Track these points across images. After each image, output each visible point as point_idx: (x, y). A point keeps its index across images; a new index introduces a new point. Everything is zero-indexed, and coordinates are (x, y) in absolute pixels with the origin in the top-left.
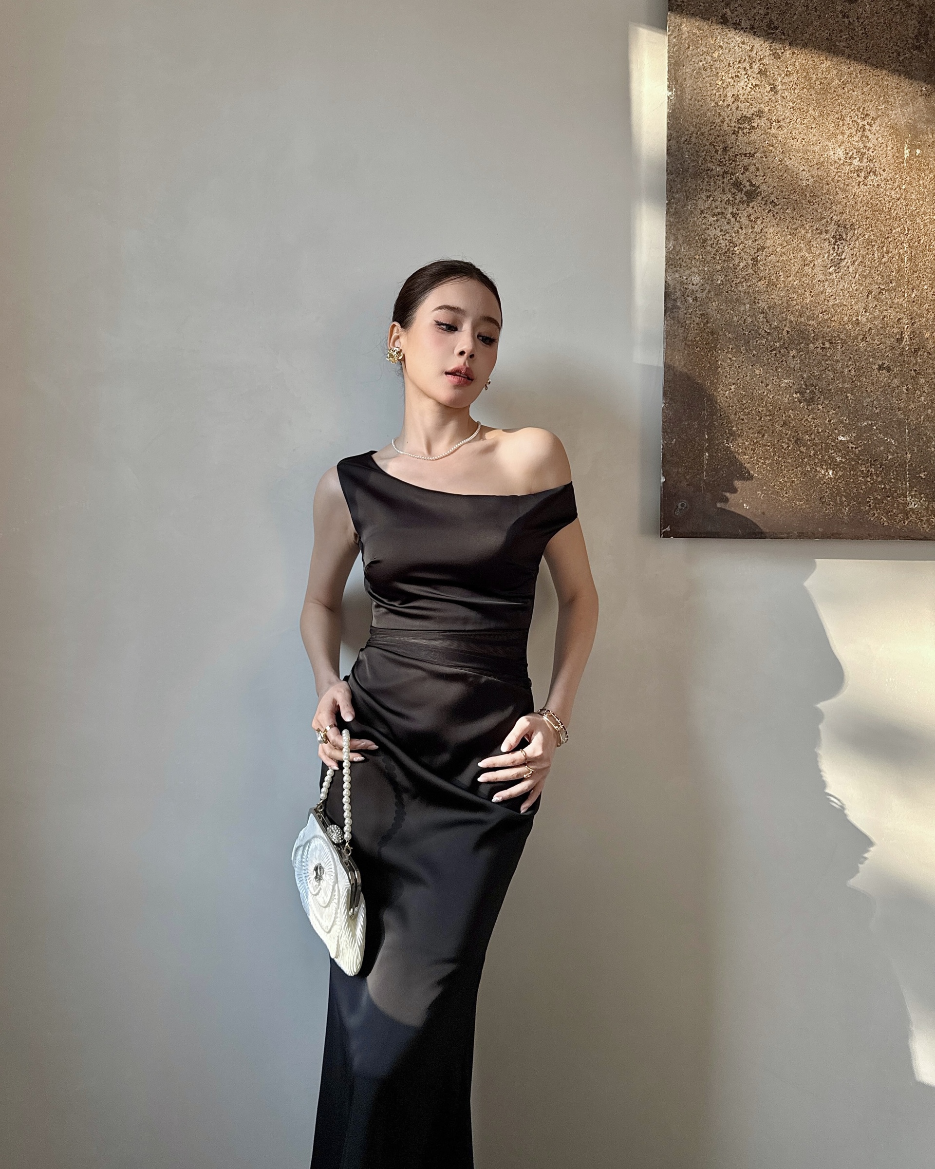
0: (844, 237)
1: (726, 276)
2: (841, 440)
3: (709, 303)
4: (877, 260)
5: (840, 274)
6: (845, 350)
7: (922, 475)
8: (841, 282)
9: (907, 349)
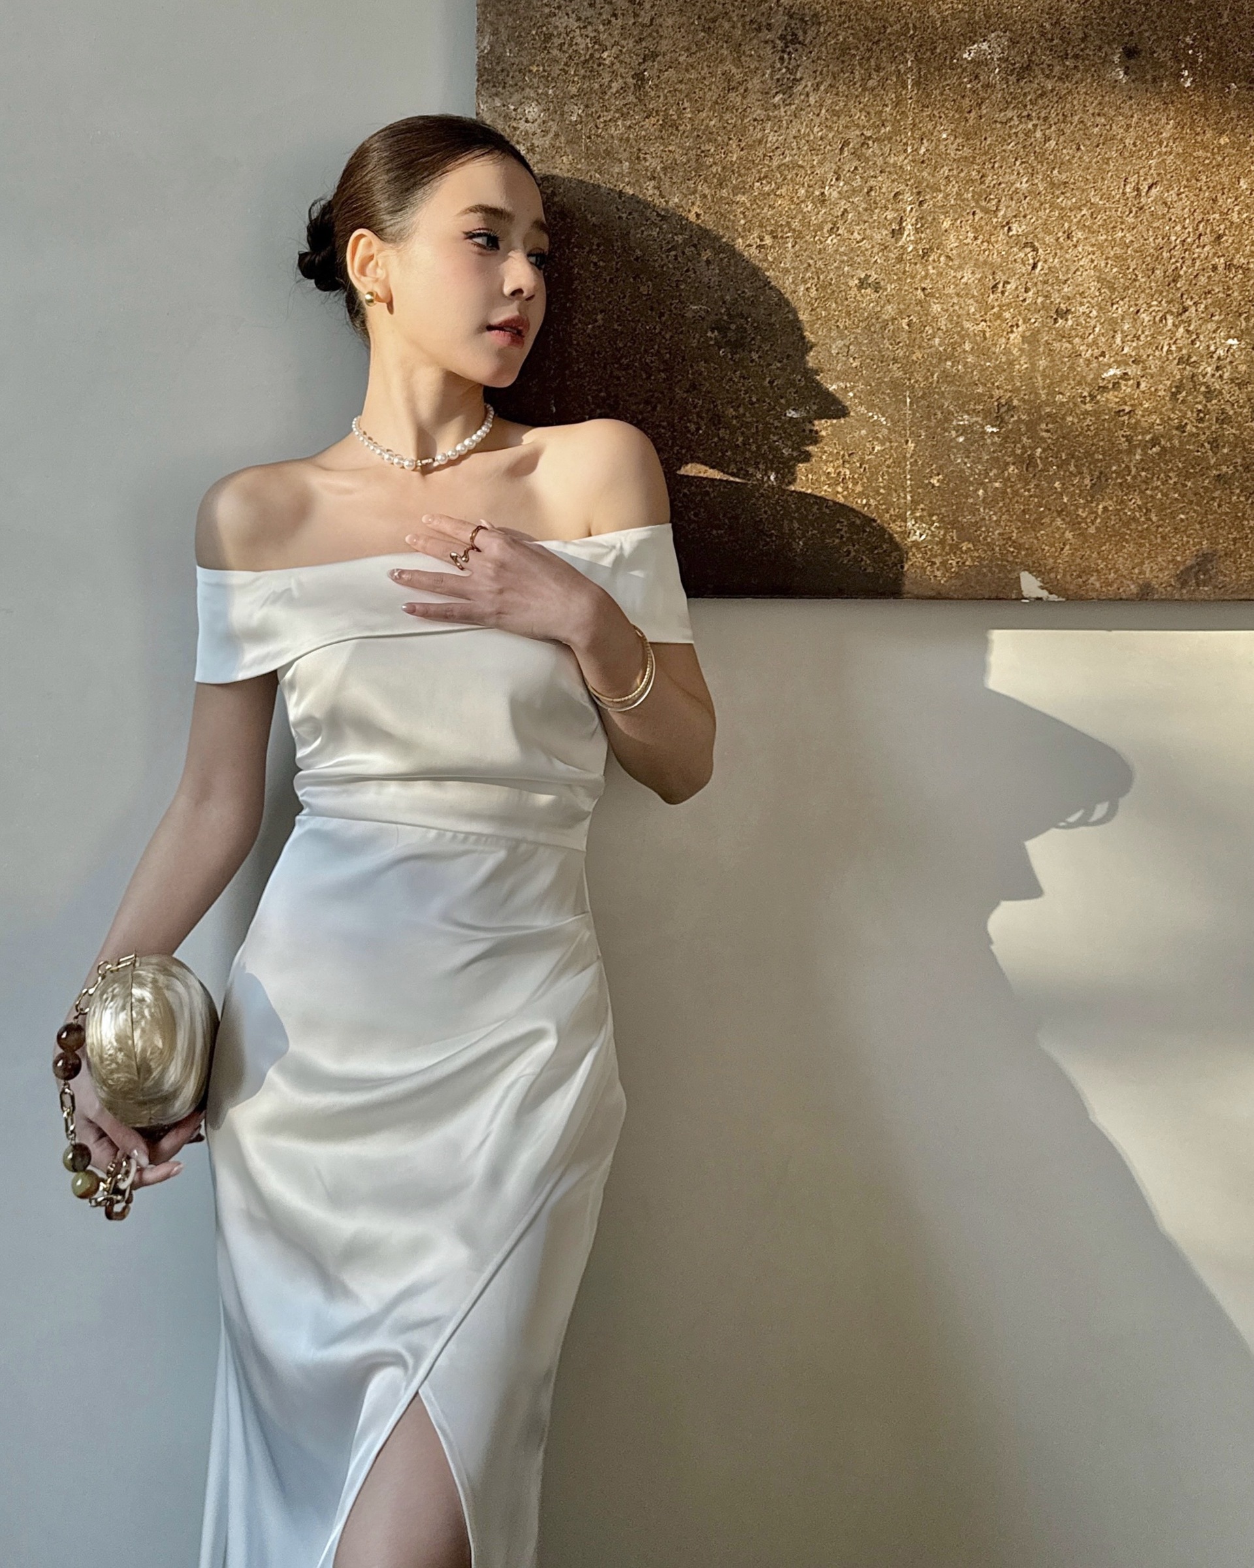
0: (801, 39)
1: (587, 106)
2: (791, 418)
3: (557, 157)
4: (859, 84)
5: (793, 107)
6: (800, 250)
7: (934, 481)
8: (794, 123)
9: (910, 249)
